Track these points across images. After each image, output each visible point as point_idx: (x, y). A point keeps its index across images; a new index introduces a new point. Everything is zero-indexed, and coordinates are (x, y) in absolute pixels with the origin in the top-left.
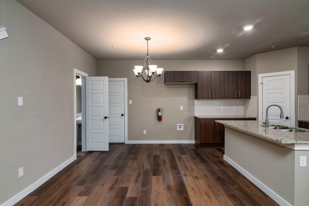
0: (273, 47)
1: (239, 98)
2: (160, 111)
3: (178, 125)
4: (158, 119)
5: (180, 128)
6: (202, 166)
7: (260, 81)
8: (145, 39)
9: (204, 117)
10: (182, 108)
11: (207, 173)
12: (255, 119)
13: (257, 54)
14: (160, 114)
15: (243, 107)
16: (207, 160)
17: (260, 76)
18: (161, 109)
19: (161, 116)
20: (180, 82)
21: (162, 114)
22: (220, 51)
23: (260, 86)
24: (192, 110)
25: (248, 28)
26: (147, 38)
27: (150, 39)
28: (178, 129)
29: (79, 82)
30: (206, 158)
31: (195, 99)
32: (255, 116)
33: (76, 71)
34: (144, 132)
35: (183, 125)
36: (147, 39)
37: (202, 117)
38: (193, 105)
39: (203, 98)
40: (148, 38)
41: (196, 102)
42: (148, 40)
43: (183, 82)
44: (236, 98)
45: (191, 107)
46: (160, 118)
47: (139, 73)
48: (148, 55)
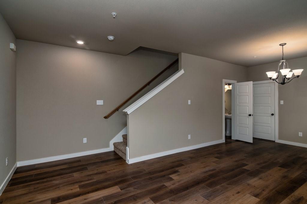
8: (280, 45)
26: (282, 44)
27: (285, 44)
29: (227, 88)
33: (224, 81)
48: (283, 59)
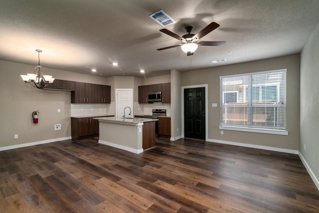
1: (104, 103)
2: (37, 114)
3: (55, 125)
4: (34, 121)
5: (58, 127)
6: (87, 149)
7: (116, 93)
10: (59, 111)
11: (93, 151)
12: (114, 116)
13: (115, 77)
14: (36, 117)
15: (106, 109)
16: (88, 145)
17: (116, 90)
18: (37, 112)
19: (37, 119)
20: (60, 89)
21: (38, 117)
22: (94, 70)
23: (116, 96)
24: (69, 112)
25: (115, 64)
28: (56, 129)
30: (86, 145)
31: (71, 103)
32: (114, 114)
34: (15, 137)
35: (60, 125)
37: (79, 117)
38: (70, 108)
39: (79, 102)
40: (40, 51)
41: (72, 105)
42: (39, 52)
43: (62, 89)
44: (102, 103)
45: (68, 110)
46: (36, 121)
48: (39, 65)
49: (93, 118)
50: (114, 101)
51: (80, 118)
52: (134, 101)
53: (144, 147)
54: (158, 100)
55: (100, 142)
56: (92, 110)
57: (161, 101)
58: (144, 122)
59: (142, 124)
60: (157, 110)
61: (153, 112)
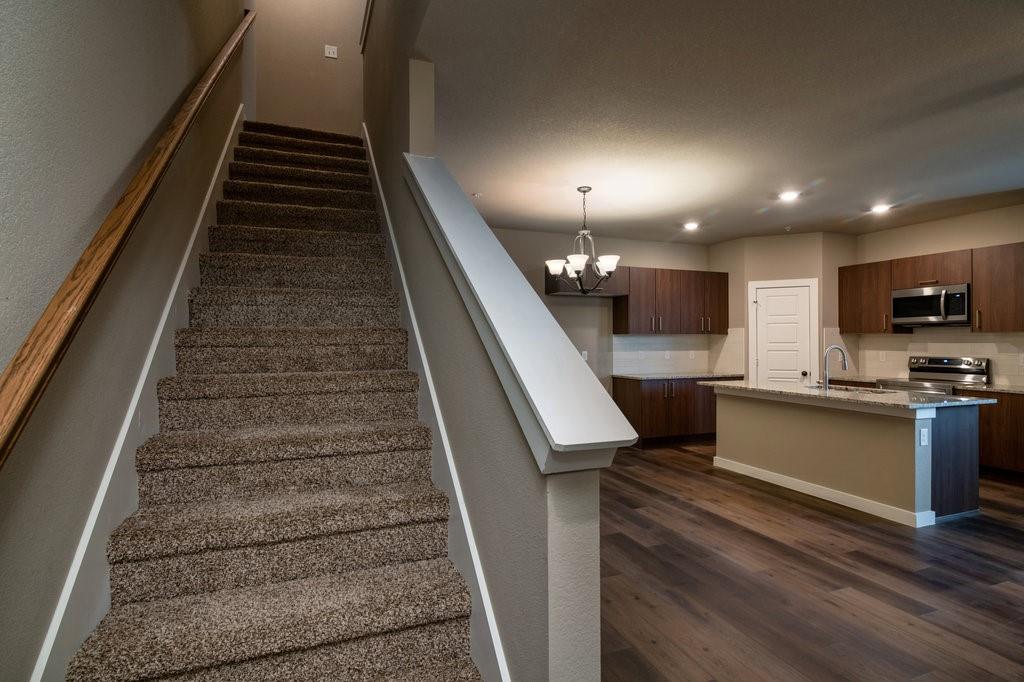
0: (788, 229)
1: (708, 333)
7: (751, 297)
8: (579, 189)
9: (651, 377)
10: (585, 355)
12: (740, 378)
15: (706, 352)
17: (752, 285)
22: (691, 226)
23: (752, 308)
24: (607, 361)
25: (789, 197)
27: (590, 189)
31: (614, 333)
32: (741, 372)
36: (584, 190)
37: (645, 377)
38: (610, 349)
40: (587, 189)
41: (616, 340)
42: (584, 192)
44: (703, 333)
45: (605, 354)
47: (578, 272)
48: (585, 228)
49: (701, 383)
50: (743, 322)
51: (648, 381)
52: (824, 322)
53: (937, 506)
54: (951, 318)
55: (719, 462)
56: (668, 354)
57: (969, 322)
58: (937, 408)
59: (932, 414)
60: (932, 360)
61: (912, 370)
